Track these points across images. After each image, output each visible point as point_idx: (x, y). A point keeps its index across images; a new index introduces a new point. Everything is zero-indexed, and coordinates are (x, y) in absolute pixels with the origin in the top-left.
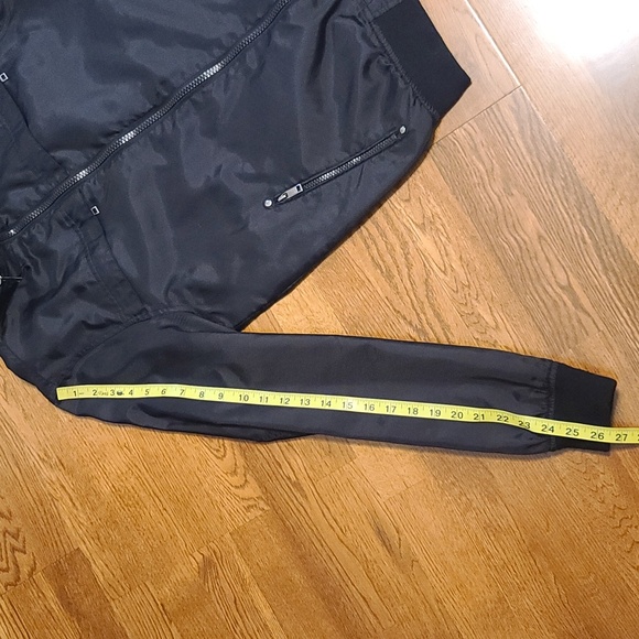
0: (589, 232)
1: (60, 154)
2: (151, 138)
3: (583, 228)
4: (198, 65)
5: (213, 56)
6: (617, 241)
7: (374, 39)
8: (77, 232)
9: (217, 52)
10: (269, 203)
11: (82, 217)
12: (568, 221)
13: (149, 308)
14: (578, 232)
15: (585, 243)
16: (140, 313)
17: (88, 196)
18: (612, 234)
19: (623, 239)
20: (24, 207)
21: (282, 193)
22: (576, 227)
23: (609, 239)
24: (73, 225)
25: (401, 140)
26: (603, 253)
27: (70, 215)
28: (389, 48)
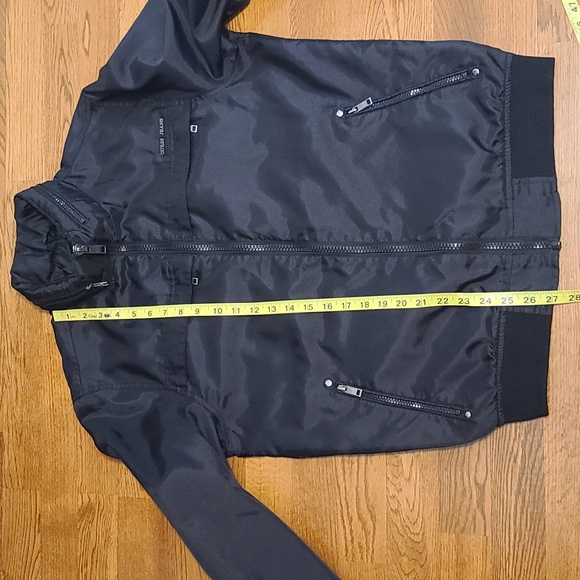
0: (524, 456)
1: (197, 220)
2: (274, 261)
3: (521, 449)
4: (346, 237)
5: (363, 239)
6: (541, 477)
7: (495, 327)
8: (171, 286)
9: (368, 236)
10: (329, 383)
11: (182, 279)
12: (513, 435)
13: (190, 388)
14: (515, 450)
15: (515, 461)
16: (181, 386)
17: (196, 267)
18: (540, 469)
19: (546, 478)
20: (144, 236)
21: (344, 384)
22: (516, 444)
23: (535, 471)
24: (171, 279)
25: (460, 419)
26: (524, 478)
27: (175, 271)
28: (501, 343)
